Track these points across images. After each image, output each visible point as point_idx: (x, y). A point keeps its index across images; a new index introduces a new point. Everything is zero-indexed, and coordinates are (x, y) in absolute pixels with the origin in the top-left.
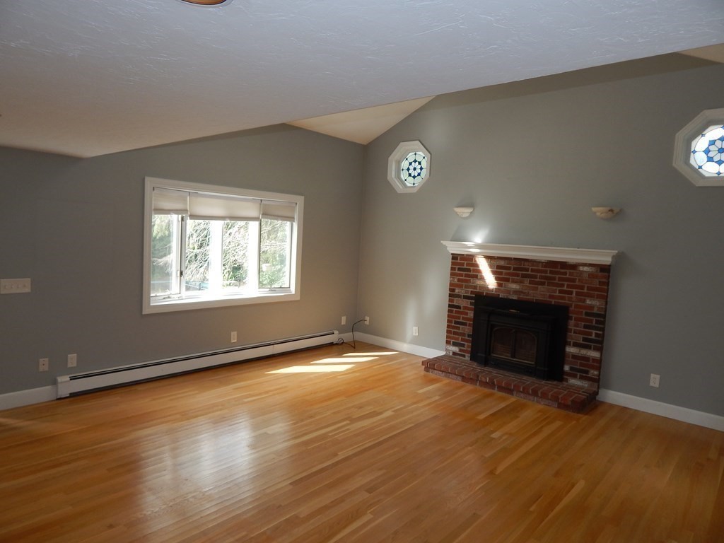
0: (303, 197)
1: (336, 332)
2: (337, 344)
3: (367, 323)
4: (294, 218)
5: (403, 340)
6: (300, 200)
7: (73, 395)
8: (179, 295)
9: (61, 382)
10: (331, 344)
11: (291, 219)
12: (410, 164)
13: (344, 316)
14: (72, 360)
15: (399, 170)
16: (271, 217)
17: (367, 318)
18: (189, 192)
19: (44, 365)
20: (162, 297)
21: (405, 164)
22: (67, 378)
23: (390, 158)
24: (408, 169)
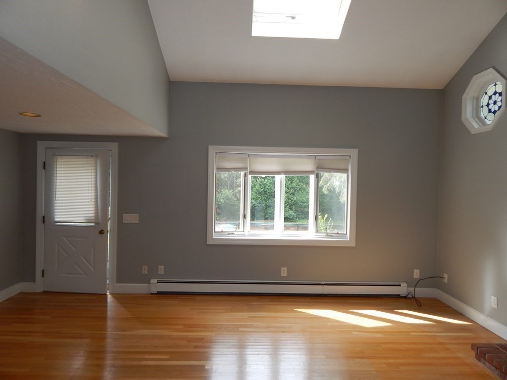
0: (357, 150)
1: (404, 285)
2: (405, 297)
3: (446, 281)
4: (348, 170)
5: (481, 310)
6: (354, 153)
7: (159, 293)
8: (243, 233)
9: (152, 283)
10: (397, 297)
11: (345, 170)
12: (490, 98)
13: (417, 269)
14: (161, 269)
15: (477, 108)
16: (325, 170)
17: (446, 276)
18: (249, 154)
19: (145, 269)
20: (227, 233)
21: (484, 100)
22: (155, 281)
23: (464, 97)
24: (488, 105)
